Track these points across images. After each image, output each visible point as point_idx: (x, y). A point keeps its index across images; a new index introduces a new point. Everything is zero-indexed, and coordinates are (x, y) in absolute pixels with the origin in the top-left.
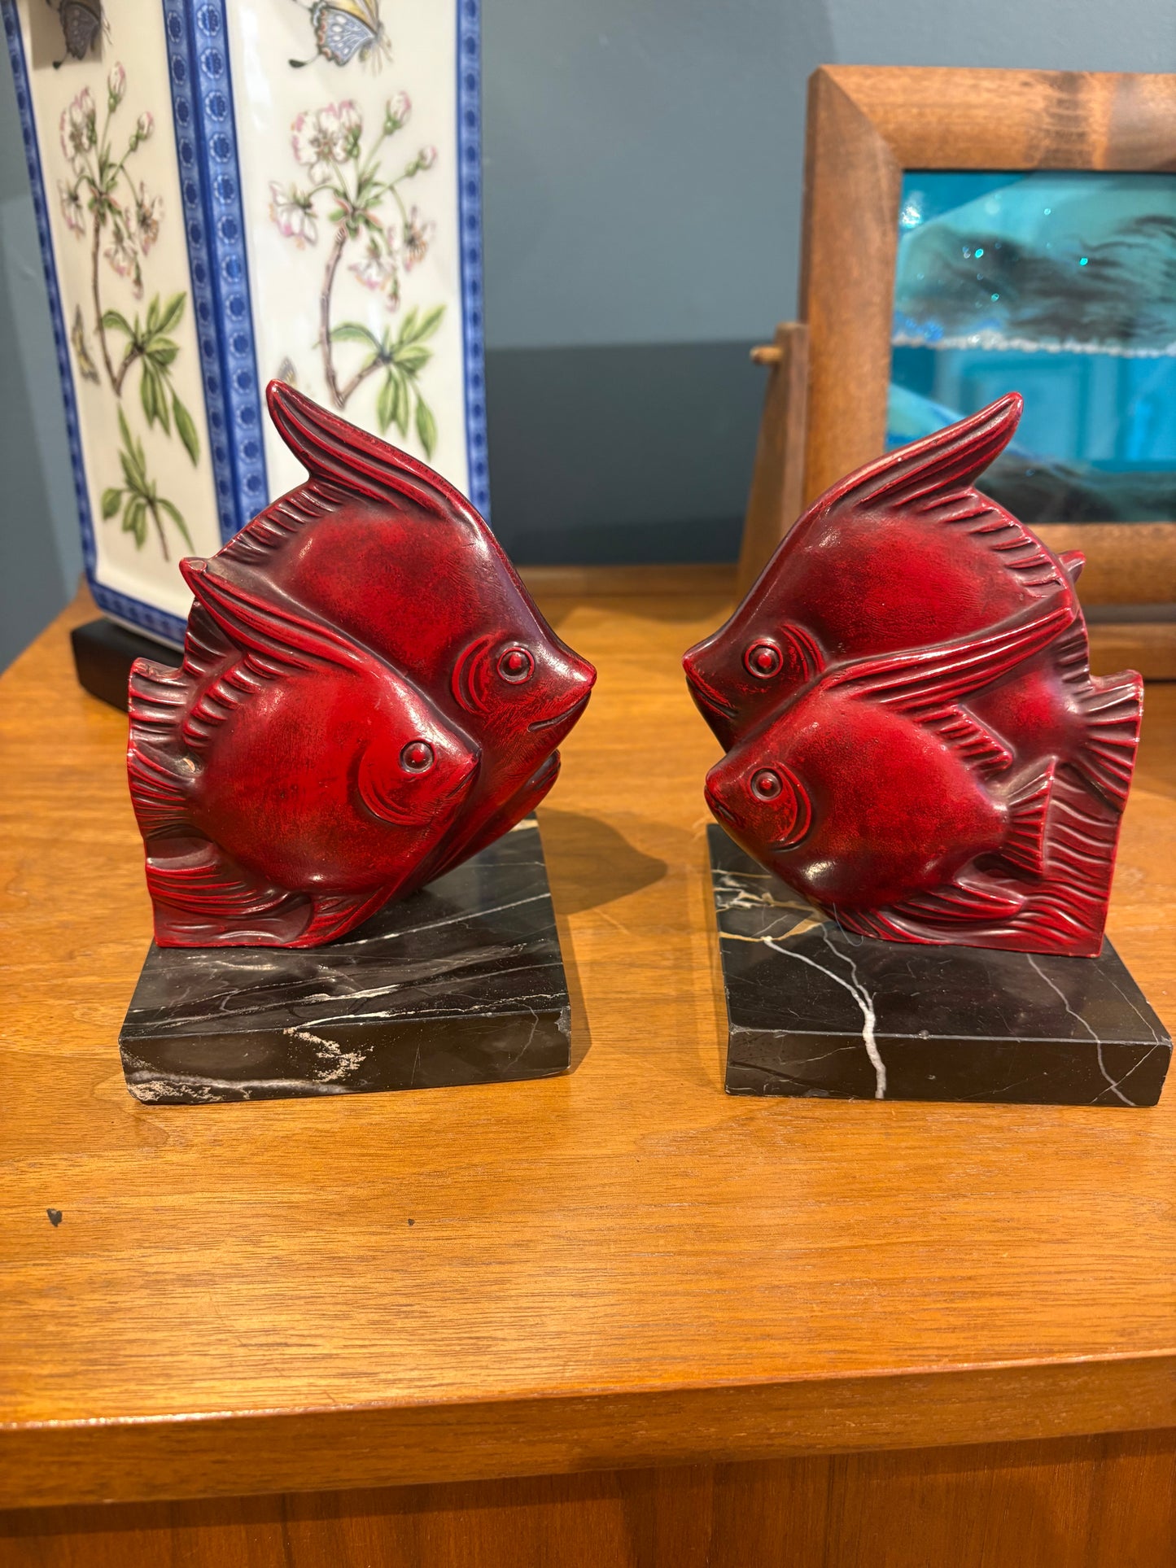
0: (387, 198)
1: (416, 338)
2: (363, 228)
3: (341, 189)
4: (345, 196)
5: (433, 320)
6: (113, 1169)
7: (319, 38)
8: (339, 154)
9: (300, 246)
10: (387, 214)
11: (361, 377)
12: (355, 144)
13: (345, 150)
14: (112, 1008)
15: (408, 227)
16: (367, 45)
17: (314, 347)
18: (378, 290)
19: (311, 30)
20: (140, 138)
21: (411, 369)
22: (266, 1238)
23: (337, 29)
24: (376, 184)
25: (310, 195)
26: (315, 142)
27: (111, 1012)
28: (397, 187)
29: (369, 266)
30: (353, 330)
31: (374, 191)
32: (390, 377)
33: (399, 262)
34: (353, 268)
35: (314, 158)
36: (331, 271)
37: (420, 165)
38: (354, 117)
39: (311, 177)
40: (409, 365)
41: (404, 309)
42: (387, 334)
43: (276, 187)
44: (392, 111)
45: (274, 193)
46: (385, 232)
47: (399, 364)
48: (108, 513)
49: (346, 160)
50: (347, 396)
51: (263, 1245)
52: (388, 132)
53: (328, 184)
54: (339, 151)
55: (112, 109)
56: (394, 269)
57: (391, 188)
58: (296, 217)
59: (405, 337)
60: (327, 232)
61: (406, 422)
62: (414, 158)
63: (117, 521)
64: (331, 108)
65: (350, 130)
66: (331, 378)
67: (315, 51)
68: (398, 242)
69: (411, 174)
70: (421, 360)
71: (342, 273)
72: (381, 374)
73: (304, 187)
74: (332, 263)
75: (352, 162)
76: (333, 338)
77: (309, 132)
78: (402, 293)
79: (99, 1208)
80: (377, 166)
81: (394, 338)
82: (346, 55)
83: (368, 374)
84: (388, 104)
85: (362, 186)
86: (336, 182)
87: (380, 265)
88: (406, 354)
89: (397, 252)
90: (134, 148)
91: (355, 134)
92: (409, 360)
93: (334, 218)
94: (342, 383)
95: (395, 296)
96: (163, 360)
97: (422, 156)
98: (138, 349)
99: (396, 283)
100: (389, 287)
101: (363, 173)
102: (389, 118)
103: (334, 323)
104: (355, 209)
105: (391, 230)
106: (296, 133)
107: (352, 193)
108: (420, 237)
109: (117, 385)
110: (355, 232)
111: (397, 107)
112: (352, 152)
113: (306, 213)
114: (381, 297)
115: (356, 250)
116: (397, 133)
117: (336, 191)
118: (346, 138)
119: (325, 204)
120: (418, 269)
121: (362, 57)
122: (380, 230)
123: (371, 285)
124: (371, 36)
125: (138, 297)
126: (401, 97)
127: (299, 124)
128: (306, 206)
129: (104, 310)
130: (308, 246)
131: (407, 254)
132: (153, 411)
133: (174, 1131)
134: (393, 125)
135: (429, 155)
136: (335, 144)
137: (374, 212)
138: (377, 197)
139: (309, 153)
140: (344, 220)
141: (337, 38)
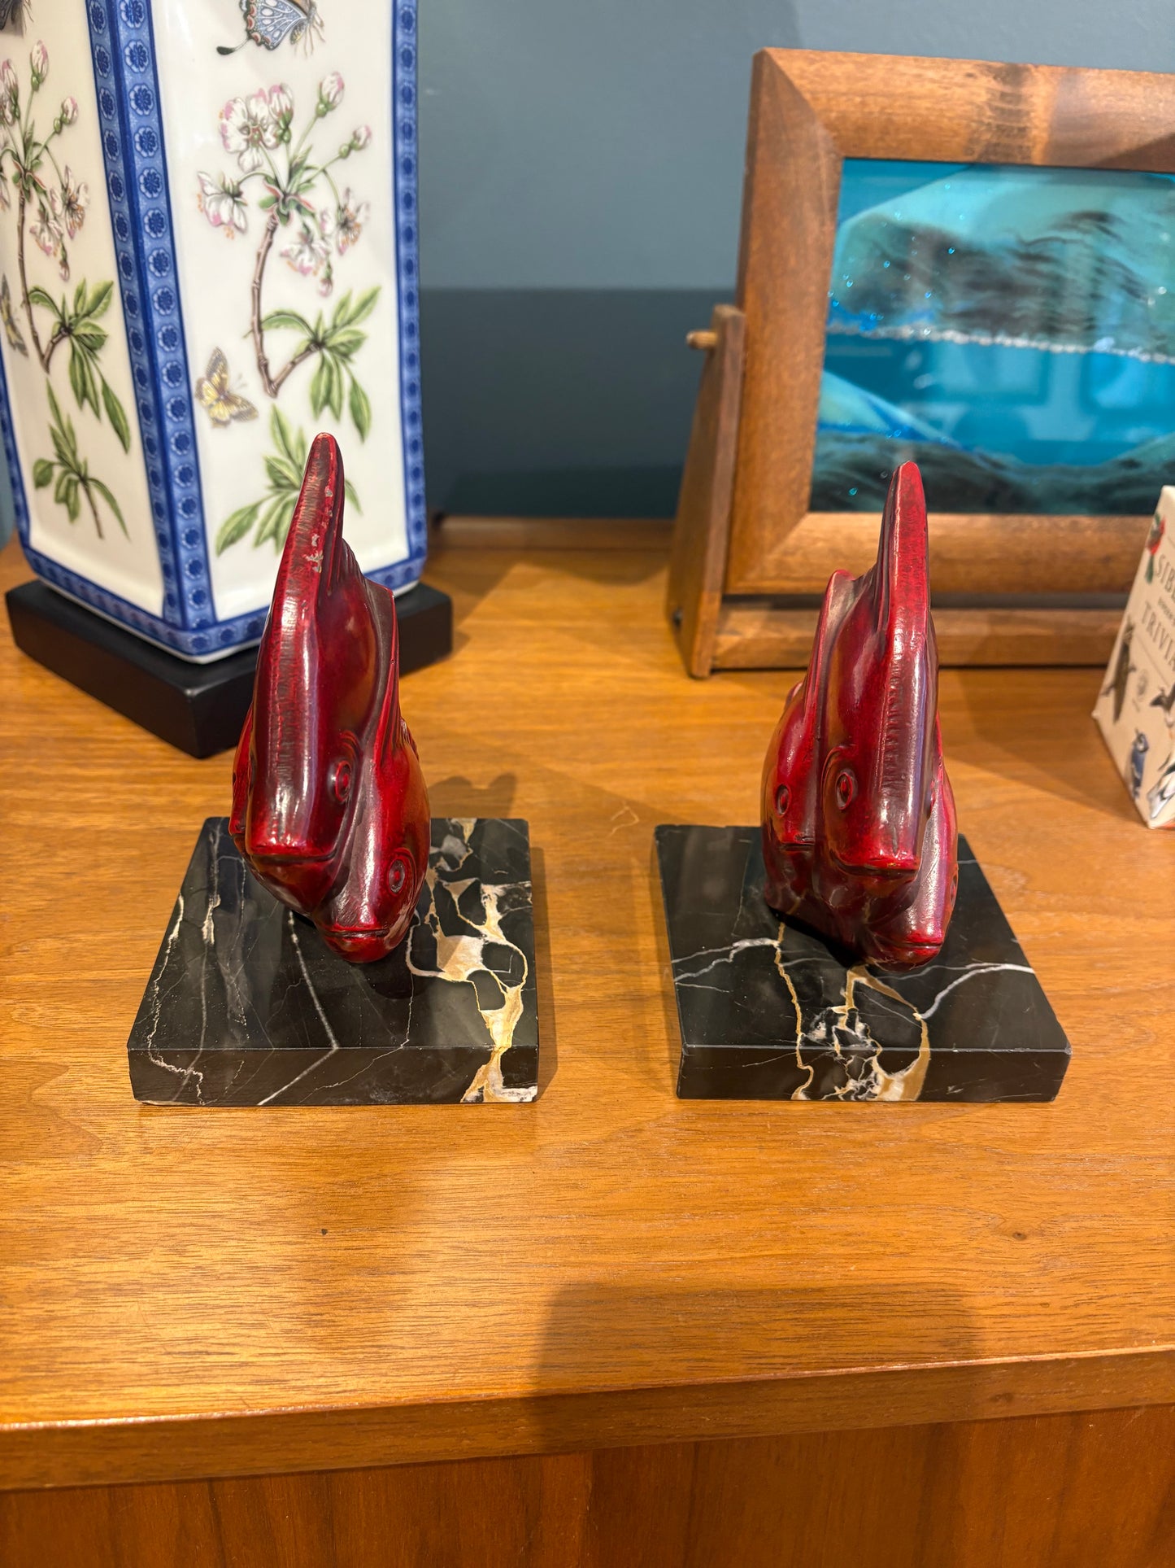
0: (320, 181)
1: (349, 322)
2: (294, 213)
3: (273, 177)
4: (276, 182)
5: (367, 303)
6: (49, 1177)
7: (249, 23)
8: (269, 141)
9: (230, 235)
10: (321, 198)
11: (294, 364)
12: (287, 129)
13: (275, 136)
14: (49, 1008)
15: (342, 209)
16: (299, 26)
17: (245, 337)
18: (310, 276)
19: (240, 15)
20: (63, 123)
21: (345, 353)
22: (190, 1248)
23: (267, 12)
24: (308, 168)
25: (239, 183)
26: (244, 129)
27: (48, 1012)
28: (328, 170)
29: (301, 252)
30: (285, 318)
31: (307, 175)
32: (324, 360)
33: (332, 247)
34: (285, 255)
35: (243, 146)
36: (262, 260)
37: (353, 146)
38: (285, 102)
39: (240, 165)
40: (343, 349)
41: (338, 292)
42: (320, 319)
43: (203, 176)
44: (325, 93)
45: (202, 183)
46: (318, 216)
47: (332, 349)
48: (41, 482)
49: (277, 146)
50: (279, 385)
51: (187, 1254)
52: (321, 114)
53: (258, 171)
54: (269, 137)
55: (35, 88)
56: (328, 253)
57: (324, 171)
58: (225, 207)
59: (338, 322)
60: (257, 220)
61: (340, 406)
62: (348, 139)
63: (49, 493)
64: (261, 93)
65: (281, 114)
66: (263, 366)
67: (244, 35)
68: (331, 226)
69: (344, 155)
70: (356, 343)
71: (273, 261)
72: (314, 360)
73: (233, 175)
74: (263, 251)
75: (283, 146)
76: (264, 326)
77: (238, 119)
78: (334, 277)
79: (38, 1217)
80: (309, 150)
81: (327, 323)
82: (277, 38)
83: (301, 361)
84: (321, 85)
85: (292, 173)
86: (266, 169)
87: (312, 249)
88: (340, 338)
89: (330, 236)
90: (58, 131)
91: (286, 118)
92: (342, 344)
93: (264, 205)
94: (274, 372)
95: (328, 280)
96: (92, 345)
97: (356, 137)
98: (65, 329)
99: (329, 267)
100: (322, 273)
101: (295, 158)
102: (321, 100)
103: (266, 312)
104: (286, 195)
105: (323, 213)
106: (224, 121)
107: (283, 180)
108: (354, 219)
109: (46, 361)
110: (287, 218)
111: (330, 88)
112: (283, 137)
113: (235, 202)
114: (314, 282)
115: (287, 237)
116: (329, 114)
117: (267, 178)
118: (277, 123)
119: (256, 192)
120: (351, 251)
121: (293, 40)
122: (313, 215)
123: (304, 271)
124: (303, 17)
125: (66, 278)
126: (334, 78)
127: (227, 112)
128: (235, 195)
129: (30, 287)
130: (237, 234)
131: (341, 237)
132: (82, 393)
134: (326, 107)
135: (363, 134)
136: (265, 130)
137: (305, 197)
138: (309, 181)
139: (238, 140)
140: (275, 206)
141: (267, 22)
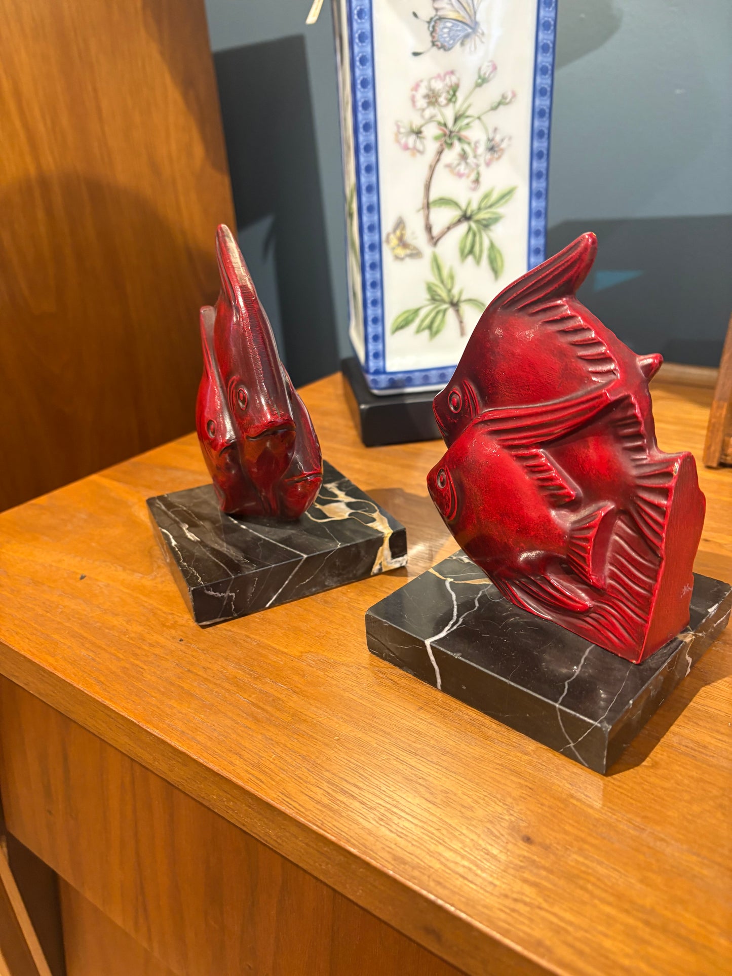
0: (476, 124)
1: (491, 206)
2: (456, 143)
3: (442, 122)
4: (445, 125)
5: (507, 195)
7: (433, 37)
8: (442, 102)
9: (413, 155)
10: (476, 134)
11: (449, 228)
12: (454, 95)
13: (446, 99)
15: (490, 140)
16: (467, 36)
17: (419, 211)
18: (464, 179)
19: (428, 33)
21: (486, 225)
23: (446, 30)
24: (468, 117)
25: (421, 126)
26: (427, 96)
28: (483, 117)
29: (459, 164)
30: (444, 201)
31: (466, 121)
32: (470, 229)
33: (482, 161)
34: (448, 166)
35: (425, 105)
36: (432, 169)
37: (503, 102)
38: (454, 79)
39: (422, 116)
40: (485, 222)
41: (483, 188)
42: (469, 204)
43: (399, 123)
44: (482, 73)
45: (398, 127)
46: (473, 145)
47: (478, 222)
49: (447, 105)
50: (438, 240)
52: (478, 85)
53: (435, 119)
54: (442, 100)
56: (478, 166)
57: (479, 118)
58: (412, 140)
59: (483, 205)
60: (432, 147)
61: (480, 256)
62: (497, 98)
64: (439, 76)
65: (451, 87)
66: (429, 228)
67: (430, 44)
68: (481, 149)
69: (494, 108)
70: (496, 219)
71: (440, 169)
72: (464, 227)
73: (417, 122)
74: (434, 163)
75: (451, 105)
76: (431, 206)
77: (423, 90)
78: (481, 179)
80: (469, 106)
81: (474, 206)
82: (451, 44)
83: (452, 228)
84: (480, 69)
85: (456, 120)
86: (439, 118)
87: (467, 163)
88: (482, 215)
89: (480, 156)
91: (454, 90)
92: (484, 219)
93: (437, 138)
94: (436, 232)
95: (477, 181)
97: (504, 97)
99: (478, 174)
100: (473, 176)
101: (459, 111)
102: (480, 77)
103: (433, 196)
104: (451, 132)
105: (477, 143)
106: (414, 93)
107: (450, 124)
108: (499, 146)
110: (451, 145)
111: (486, 70)
112: (452, 99)
113: (418, 137)
114: (467, 183)
115: (451, 156)
116: (485, 85)
117: (439, 123)
118: (448, 92)
119: (431, 131)
120: (495, 166)
121: (462, 44)
122: (469, 144)
123: (460, 175)
124: (470, 30)
126: (490, 64)
127: (416, 87)
128: (418, 133)
130: (418, 155)
131: (489, 156)
134: (482, 81)
135: (510, 96)
136: (440, 96)
137: (464, 133)
138: (468, 124)
139: (422, 103)
140: (443, 139)
141: (445, 35)
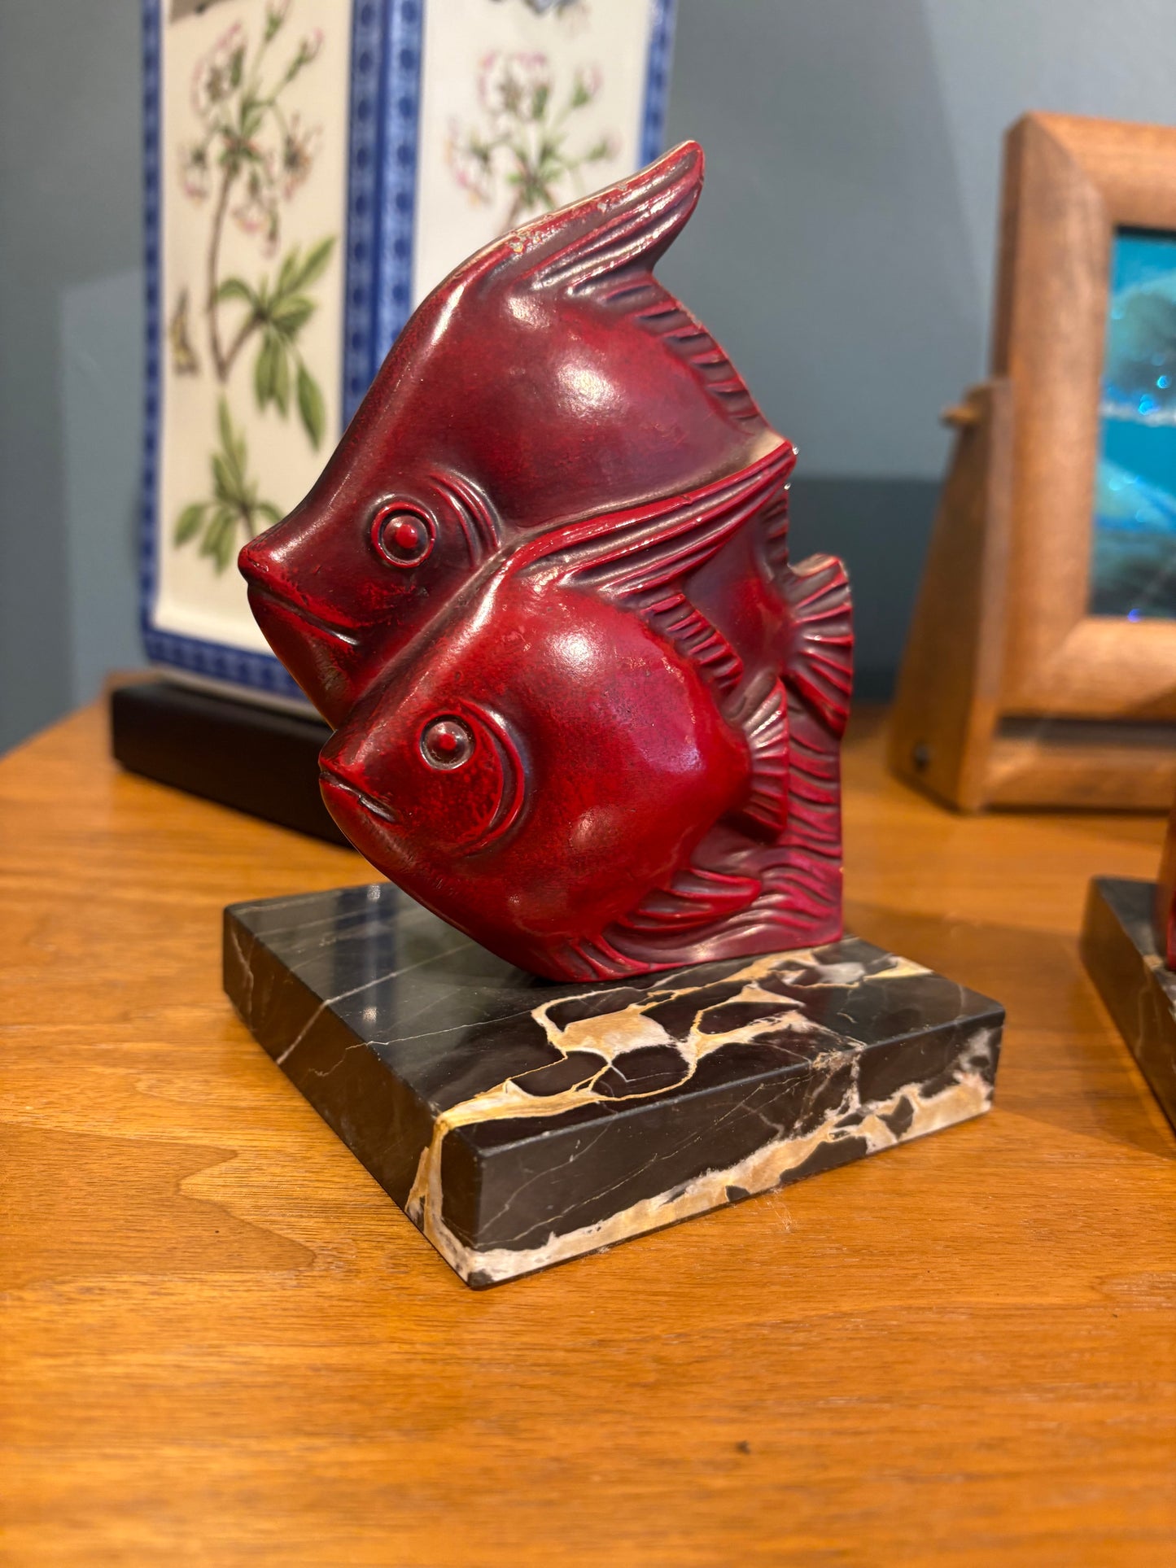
0: (567, 176)
4: (527, 160)
6: (227, 1301)
8: (523, 110)
9: (474, 201)
12: (542, 105)
13: (530, 108)
14: (195, 1081)
20: (304, 58)
24: (559, 157)
25: (490, 146)
26: (503, 88)
27: (194, 1086)
28: (578, 167)
31: (557, 164)
35: (499, 106)
37: (602, 152)
38: (543, 74)
39: (493, 127)
43: (456, 126)
44: (582, 82)
45: (454, 132)
48: (183, 535)
49: (531, 119)
52: (576, 104)
53: (511, 140)
54: (526, 105)
55: (269, 36)
57: (572, 167)
58: (473, 168)
60: (502, 194)
62: (598, 142)
63: (192, 547)
64: (524, 57)
65: (538, 88)
69: (593, 158)
73: (485, 137)
75: (536, 123)
77: (495, 76)
80: (562, 138)
84: (580, 74)
85: (543, 155)
86: (517, 140)
90: (291, 75)
91: (542, 95)
93: (512, 181)
96: (290, 326)
97: (606, 143)
98: (260, 315)
101: (547, 140)
102: (579, 89)
104: (534, 178)
106: (484, 72)
107: (534, 159)
109: (222, 368)
110: (531, 201)
111: (587, 80)
112: (539, 111)
113: (484, 165)
116: (585, 108)
117: (516, 152)
118: (534, 95)
119: (504, 162)
125: (270, 253)
126: (593, 71)
127: (488, 63)
128: (483, 156)
129: (222, 275)
130: (481, 203)
132: (268, 389)
133: (322, 1248)
134: (581, 98)
135: (612, 143)
136: (521, 97)
137: (551, 187)
138: (558, 172)
139: (495, 99)
140: (522, 186)
